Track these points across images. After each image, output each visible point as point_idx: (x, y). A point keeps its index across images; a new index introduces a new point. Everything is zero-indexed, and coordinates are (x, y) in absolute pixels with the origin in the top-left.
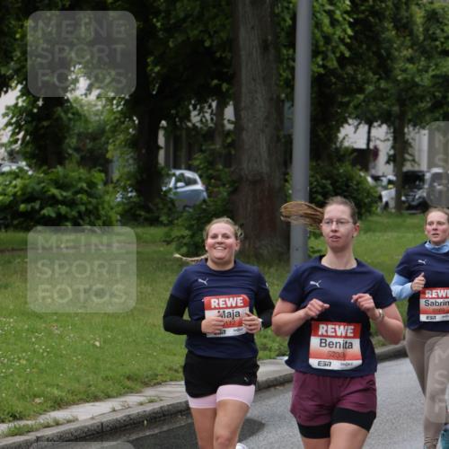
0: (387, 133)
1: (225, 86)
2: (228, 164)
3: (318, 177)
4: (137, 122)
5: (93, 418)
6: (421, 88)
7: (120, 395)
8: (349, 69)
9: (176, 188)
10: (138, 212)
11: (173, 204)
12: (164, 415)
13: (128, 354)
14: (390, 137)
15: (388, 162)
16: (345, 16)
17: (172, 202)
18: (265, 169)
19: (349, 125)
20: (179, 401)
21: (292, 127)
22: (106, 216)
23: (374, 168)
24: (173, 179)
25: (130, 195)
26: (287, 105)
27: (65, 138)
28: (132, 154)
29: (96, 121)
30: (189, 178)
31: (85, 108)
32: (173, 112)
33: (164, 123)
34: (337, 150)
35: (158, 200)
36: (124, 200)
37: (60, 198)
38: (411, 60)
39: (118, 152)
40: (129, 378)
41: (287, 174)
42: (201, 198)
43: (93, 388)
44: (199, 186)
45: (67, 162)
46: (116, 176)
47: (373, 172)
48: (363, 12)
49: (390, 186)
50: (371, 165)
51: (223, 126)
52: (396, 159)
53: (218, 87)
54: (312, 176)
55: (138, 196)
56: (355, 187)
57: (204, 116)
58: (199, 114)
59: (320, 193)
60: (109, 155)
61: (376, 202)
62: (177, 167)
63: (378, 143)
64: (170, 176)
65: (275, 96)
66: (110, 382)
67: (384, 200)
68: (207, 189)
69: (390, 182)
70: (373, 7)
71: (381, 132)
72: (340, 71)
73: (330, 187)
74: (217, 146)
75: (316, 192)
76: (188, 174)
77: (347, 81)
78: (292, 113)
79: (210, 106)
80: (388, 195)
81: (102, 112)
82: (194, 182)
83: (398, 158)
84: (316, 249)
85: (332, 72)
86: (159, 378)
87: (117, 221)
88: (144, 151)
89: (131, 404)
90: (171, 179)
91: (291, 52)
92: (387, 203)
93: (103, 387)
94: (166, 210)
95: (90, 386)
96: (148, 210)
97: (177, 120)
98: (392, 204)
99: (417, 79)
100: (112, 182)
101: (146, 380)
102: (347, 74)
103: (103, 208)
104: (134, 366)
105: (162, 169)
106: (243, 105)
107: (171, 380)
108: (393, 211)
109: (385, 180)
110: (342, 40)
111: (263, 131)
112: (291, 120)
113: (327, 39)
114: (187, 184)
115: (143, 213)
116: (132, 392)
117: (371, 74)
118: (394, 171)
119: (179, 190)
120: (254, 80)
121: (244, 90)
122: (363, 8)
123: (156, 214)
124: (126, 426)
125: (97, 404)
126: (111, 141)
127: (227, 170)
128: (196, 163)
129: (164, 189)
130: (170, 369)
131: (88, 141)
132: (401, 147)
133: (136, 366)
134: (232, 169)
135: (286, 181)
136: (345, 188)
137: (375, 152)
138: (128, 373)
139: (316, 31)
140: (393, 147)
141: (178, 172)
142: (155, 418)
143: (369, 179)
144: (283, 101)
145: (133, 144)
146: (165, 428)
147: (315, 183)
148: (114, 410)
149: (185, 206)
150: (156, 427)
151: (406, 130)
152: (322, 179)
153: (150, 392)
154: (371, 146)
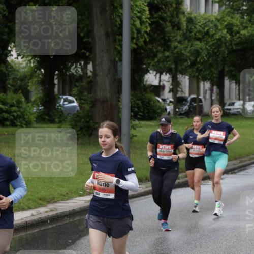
0: (169, 78)
1: (88, 54)
2: (90, 92)
3: (135, 100)
4: (43, 72)
5: (22, 219)
6: (185, 56)
7: (35, 207)
8: (150, 46)
9: (64, 105)
10: (44, 117)
11: (63, 113)
12: (58, 218)
13: (40, 188)
14: (170, 80)
15: (169, 92)
16: (148, 20)
17: (62, 112)
18: (108, 95)
19: (150, 73)
20: (66, 210)
21: (121, 74)
22: (28, 118)
23: (163, 94)
24: (62, 100)
25: (40, 108)
26: (119, 64)
27: (7, 80)
28: (41, 88)
29: (23, 72)
30: (70, 100)
31: (17, 65)
32: (62, 67)
33: (57, 72)
34: (144, 86)
35: (54, 111)
36: (38, 111)
37: (4, 109)
38: (180, 42)
39: (34, 87)
40: (40, 199)
41: (120, 97)
42: (76, 110)
43: (22, 204)
44: (75, 104)
45: (8, 92)
46: (33, 99)
47: (162, 97)
48: (156, 18)
49: (171, 104)
50: (161, 93)
51: (87, 74)
52: (173, 91)
53: (84, 54)
54: (132, 99)
55: (44, 109)
56: (153, 104)
57: (77, 69)
58: (75, 68)
59: (136, 107)
60: (29, 88)
61: (164, 112)
62: (64, 94)
63: (164, 82)
64: (60, 99)
65: (113, 59)
66: (31, 201)
67: (168, 110)
68: (79, 105)
69: (171, 102)
70: (160, 16)
71: (166, 78)
72: (144, 47)
73: (141, 104)
74: (84, 84)
75: (134, 107)
76: (70, 98)
77: (149, 51)
78: (122, 68)
79: (80, 64)
80: (169, 108)
81: (26, 67)
82: (73, 102)
83: (175, 90)
84: (134, 135)
85: (141, 48)
86: (56, 199)
87: (34, 121)
88: (47, 86)
89: (41, 212)
90: (61, 100)
91: (120, 37)
92: (169, 112)
93: (27, 204)
94: (58, 116)
95: (20, 203)
96: (50, 116)
97: (64, 71)
98: (172, 113)
99: (183, 52)
100: (31, 102)
101: (49, 200)
102: (149, 48)
103: (27, 115)
104: (43, 193)
105: (57, 95)
106: (97, 63)
107: (62, 200)
108: (172, 116)
109: (168, 101)
110: (146, 32)
111: (107, 76)
112: (121, 71)
113: (139, 31)
114: (69, 103)
115: (47, 117)
116: (42, 206)
117: (160, 48)
118: (173, 96)
119: (65, 106)
120: (102, 51)
121: (97, 56)
122: (156, 16)
123: (53, 118)
124: (39, 223)
125: (24, 212)
126: (30, 81)
127: (89, 96)
128: (74, 92)
129: (58, 105)
130: (61, 195)
131: (19, 82)
132: (176, 84)
133: (44, 193)
134: (92, 95)
135: (119, 101)
136: (148, 105)
137: (163, 87)
138: (40, 196)
139: (133, 27)
140: (172, 85)
141: (64, 97)
142: (54, 219)
143: (160, 100)
144: (117, 62)
145: (42, 83)
146: (58, 224)
147: (133, 102)
148: (33, 215)
149: (68, 114)
150: (54, 224)
151: (178, 76)
152: (136, 100)
153: (51, 206)
154: (161, 84)
